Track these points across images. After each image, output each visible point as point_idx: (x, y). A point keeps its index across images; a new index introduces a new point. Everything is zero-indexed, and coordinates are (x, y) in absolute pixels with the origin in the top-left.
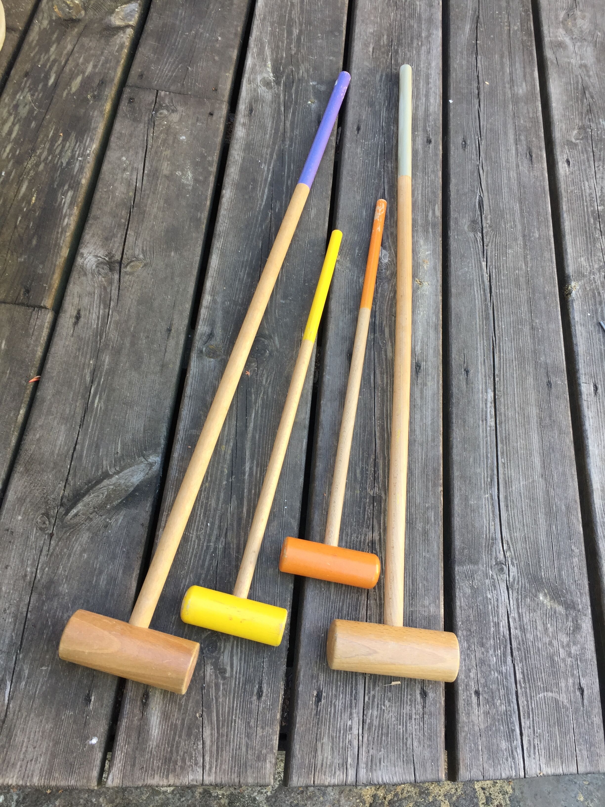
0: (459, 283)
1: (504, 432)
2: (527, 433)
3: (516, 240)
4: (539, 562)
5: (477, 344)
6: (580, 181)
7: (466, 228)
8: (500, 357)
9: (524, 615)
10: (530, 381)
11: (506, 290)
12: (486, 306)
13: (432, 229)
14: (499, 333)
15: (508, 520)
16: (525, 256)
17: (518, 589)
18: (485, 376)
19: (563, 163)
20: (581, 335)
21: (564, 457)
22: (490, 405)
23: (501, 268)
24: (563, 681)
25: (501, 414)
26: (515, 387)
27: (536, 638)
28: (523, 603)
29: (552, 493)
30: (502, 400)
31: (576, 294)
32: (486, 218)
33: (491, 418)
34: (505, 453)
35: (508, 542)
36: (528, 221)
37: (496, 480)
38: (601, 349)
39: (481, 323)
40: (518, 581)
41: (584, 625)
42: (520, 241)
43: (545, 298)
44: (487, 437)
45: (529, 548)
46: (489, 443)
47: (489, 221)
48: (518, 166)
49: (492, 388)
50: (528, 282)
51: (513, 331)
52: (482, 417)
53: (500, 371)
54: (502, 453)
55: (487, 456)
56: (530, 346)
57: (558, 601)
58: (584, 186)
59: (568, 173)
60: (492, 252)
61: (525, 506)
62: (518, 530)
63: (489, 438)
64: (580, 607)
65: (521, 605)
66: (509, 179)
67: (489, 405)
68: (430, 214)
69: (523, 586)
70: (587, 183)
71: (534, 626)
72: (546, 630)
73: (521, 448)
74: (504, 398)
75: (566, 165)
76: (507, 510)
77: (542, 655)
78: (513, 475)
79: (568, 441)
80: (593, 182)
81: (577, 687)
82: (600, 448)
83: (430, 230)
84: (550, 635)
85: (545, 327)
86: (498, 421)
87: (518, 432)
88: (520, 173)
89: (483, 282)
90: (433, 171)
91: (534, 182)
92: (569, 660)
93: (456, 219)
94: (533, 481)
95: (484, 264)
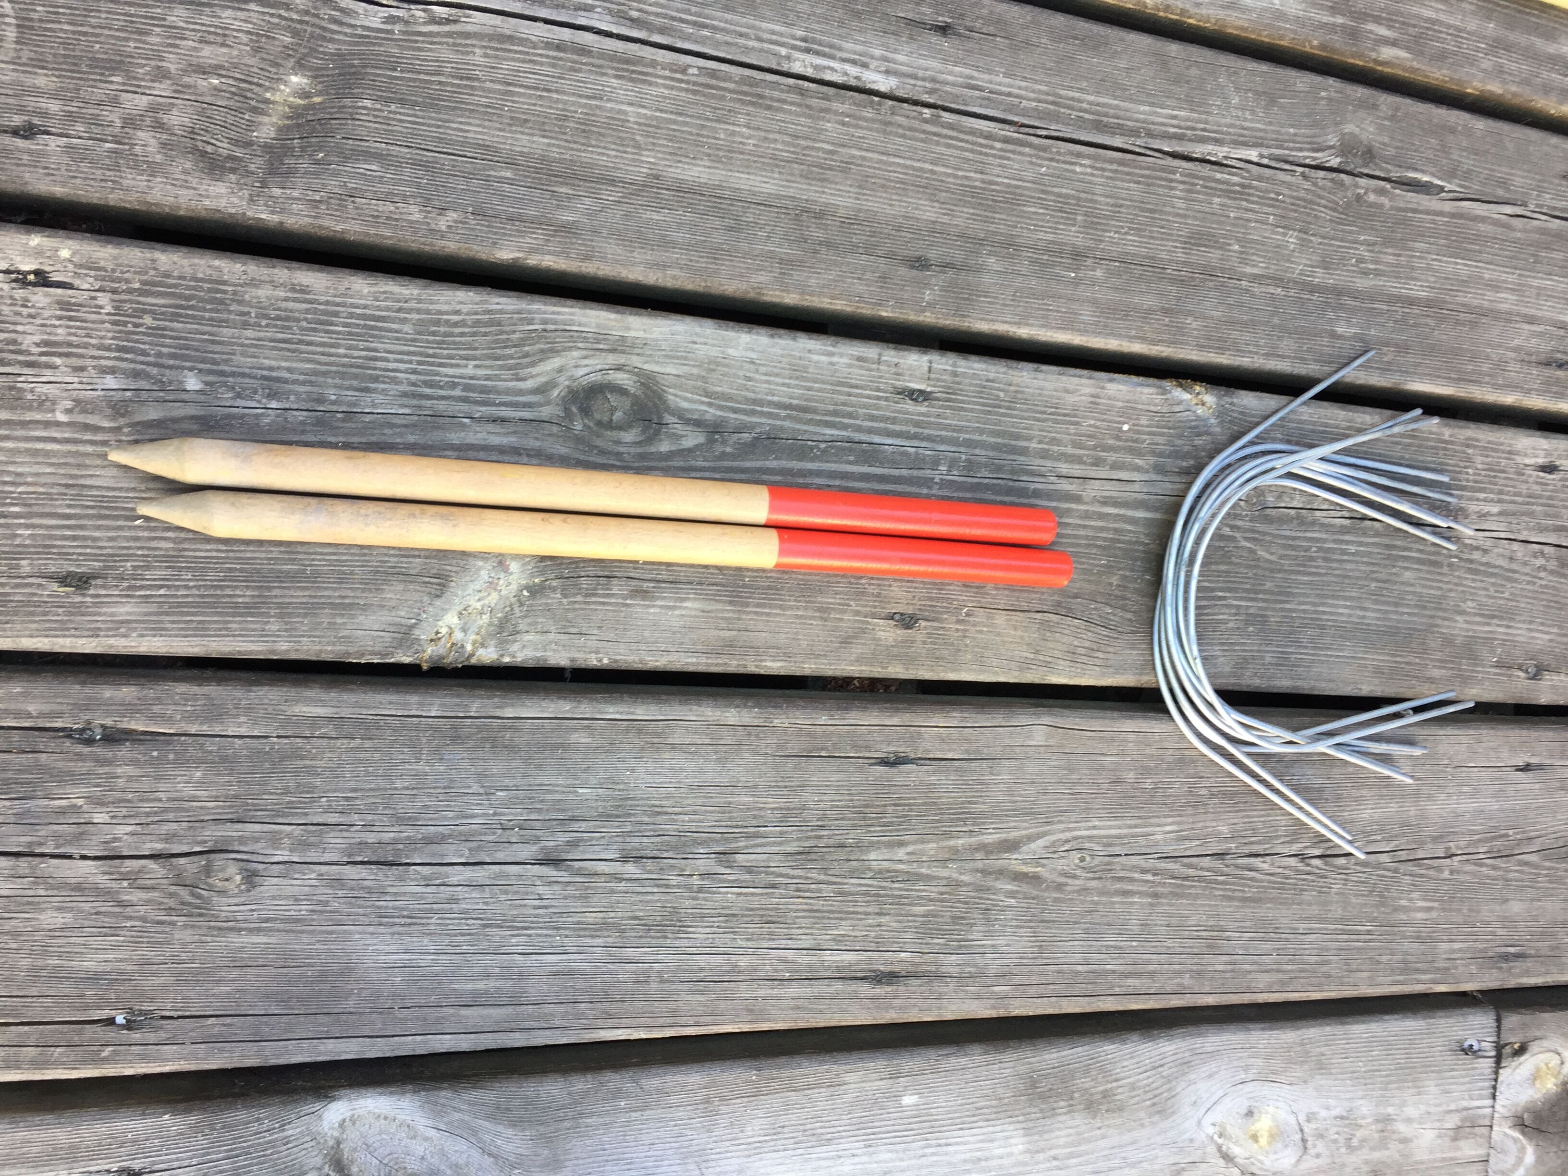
0: (1194, 72)
1: (776, 94)
2: (775, 162)
3: (1326, 265)
4: (402, 102)
5: (1025, 79)
6: (1501, 492)
7: (1349, 128)
8: (989, 136)
9: (240, 14)
10: (928, 212)
11: (1180, 204)
12: (1134, 133)
13: (1343, 26)
14: (1058, 153)
15: (522, 41)
16: (1281, 280)
17: (317, 16)
18: (933, 80)
19: (1548, 453)
20: (1067, 391)
21: (715, 254)
22: (851, 73)
23: (1244, 203)
24: (52, 86)
25: (826, 98)
26: (909, 162)
27: (176, 34)
28: (275, 20)
29: (610, 195)
30: (869, 113)
31: (1180, 403)
32: (1381, 192)
33: (816, 67)
34: (714, 82)
35: (455, 22)
36: (1381, 313)
37: (635, 34)
38: (1029, 439)
39: (1084, 105)
40: (341, 23)
41: (220, 188)
42: (1320, 277)
43: (1166, 311)
44: (759, 39)
45: (440, 83)
46: (741, 41)
47: (1372, 197)
48: (1531, 320)
49: (901, 93)
50: (1209, 273)
51: (1067, 196)
52: (814, 41)
53: (951, 127)
54: (713, 74)
55: (704, 26)
56: (1026, 233)
57: (288, 128)
58: (1485, 500)
59: (1519, 459)
60: (1289, 185)
61: (565, 102)
62: (491, 62)
63: (756, 44)
64: (277, 192)
65: (272, 15)
66: (1495, 286)
67: (853, 70)
68: (1383, 31)
69: (328, 35)
70: (1495, 509)
71: (211, 38)
72: (203, 71)
73: (733, 133)
74: (873, 121)
75: (1541, 461)
76: (548, 45)
77: (127, 39)
78: (654, 91)
79: (761, 279)
80: (1499, 526)
81: (36, 121)
82: (747, 366)
83: (1340, 20)
84: (186, 80)
85: (1083, 292)
86: (806, 84)
87: (777, 136)
88: (1510, 321)
89: (1203, 140)
90: (1500, 71)
91: (1488, 358)
92: (114, 117)
93: (1375, 107)
94: (638, 146)
95: (1253, 155)
